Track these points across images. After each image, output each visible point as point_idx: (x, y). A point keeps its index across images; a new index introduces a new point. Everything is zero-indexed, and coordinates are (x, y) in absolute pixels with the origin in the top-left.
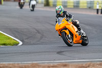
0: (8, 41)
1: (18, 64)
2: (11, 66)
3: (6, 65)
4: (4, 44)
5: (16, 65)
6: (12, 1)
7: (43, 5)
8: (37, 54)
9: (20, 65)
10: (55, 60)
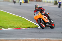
0: (32, 25)
1: (38, 39)
2: (33, 40)
3: (30, 40)
4: (29, 27)
5: (36, 40)
6: (34, 1)
7: (53, 4)
8: (49, 33)
9: (39, 40)
10: (60, 37)
